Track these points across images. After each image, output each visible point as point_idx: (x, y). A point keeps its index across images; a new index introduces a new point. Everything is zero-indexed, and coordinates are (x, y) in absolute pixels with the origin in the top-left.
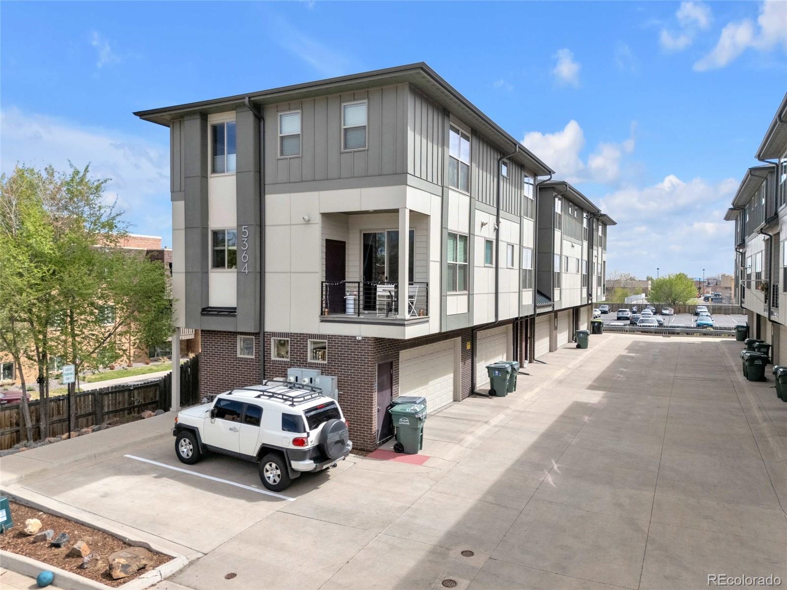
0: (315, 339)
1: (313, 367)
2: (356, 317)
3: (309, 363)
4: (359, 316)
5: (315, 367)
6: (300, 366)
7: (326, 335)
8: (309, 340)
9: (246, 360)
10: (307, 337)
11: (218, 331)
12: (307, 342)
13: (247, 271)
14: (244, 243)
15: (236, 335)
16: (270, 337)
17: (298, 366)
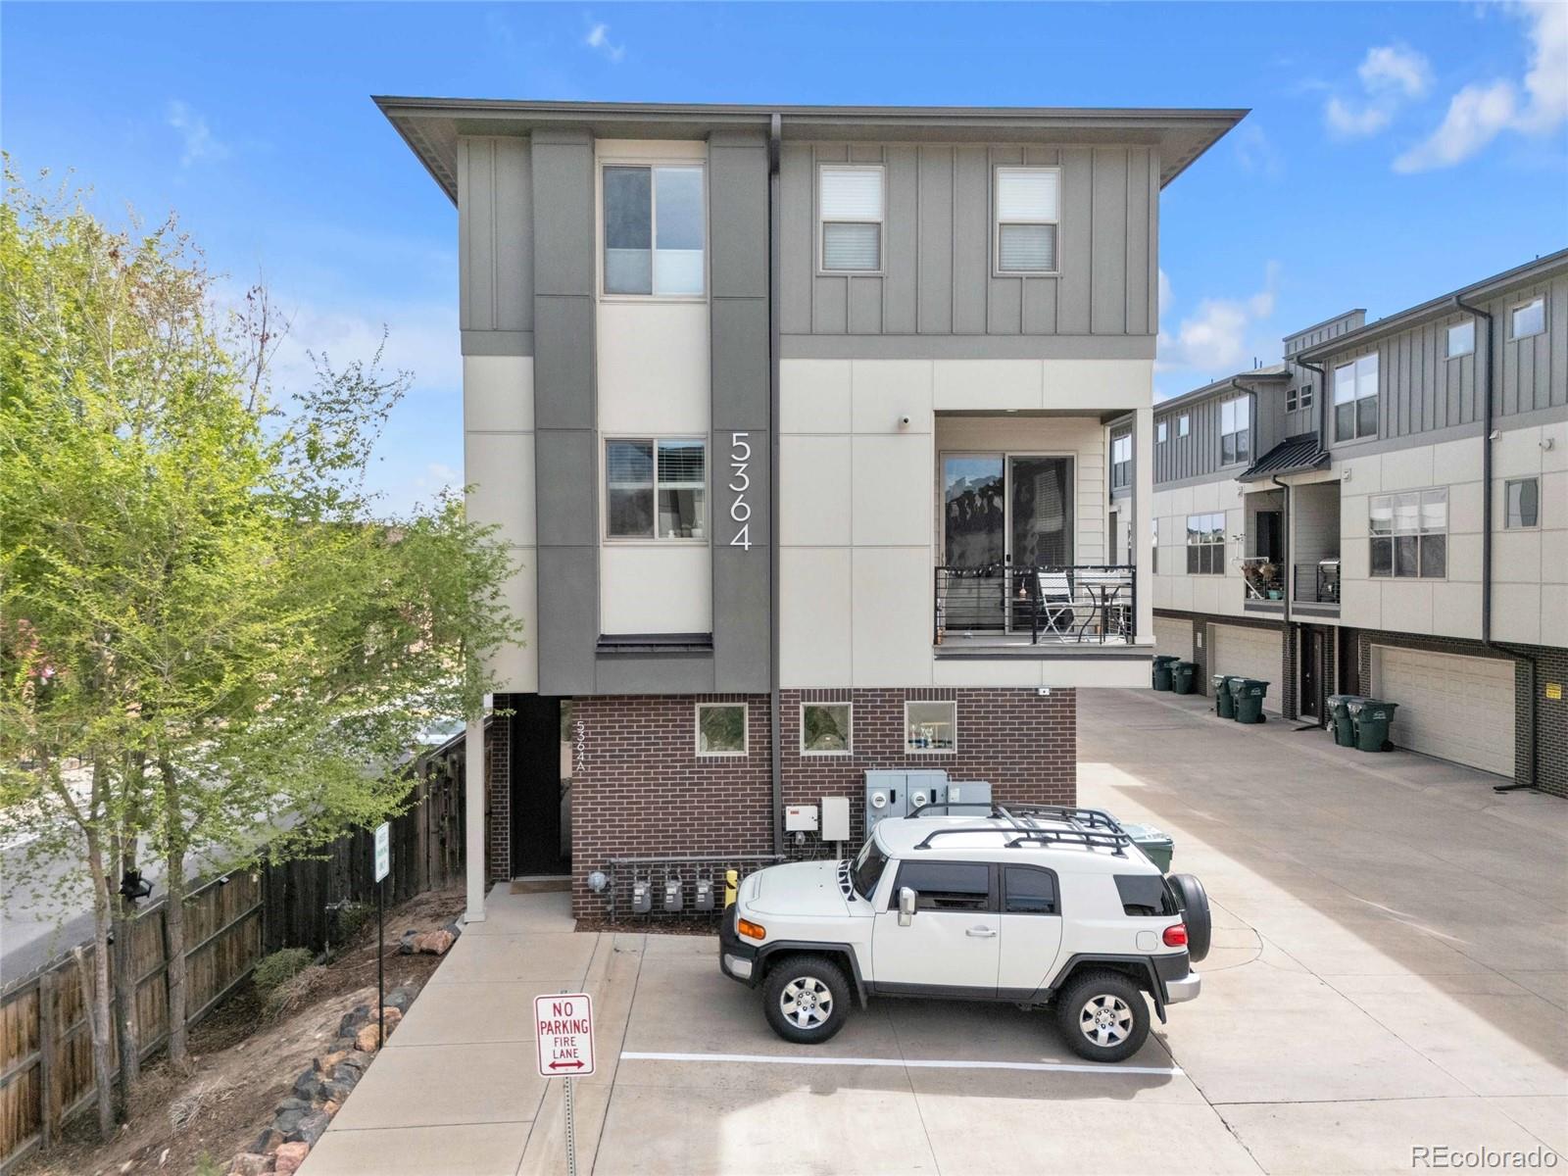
0: (925, 699)
1: (920, 764)
2: (1027, 644)
3: (908, 755)
4: (1035, 642)
5: (925, 764)
6: (885, 764)
7: (954, 690)
8: (906, 702)
9: (721, 763)
10: (902, 695)
11: (631, 697)
12: (902, 707)
13: (746, 544)
14: (739, 473)
15: (693, 703)
16: (798, 702)
17: (878, 765)
